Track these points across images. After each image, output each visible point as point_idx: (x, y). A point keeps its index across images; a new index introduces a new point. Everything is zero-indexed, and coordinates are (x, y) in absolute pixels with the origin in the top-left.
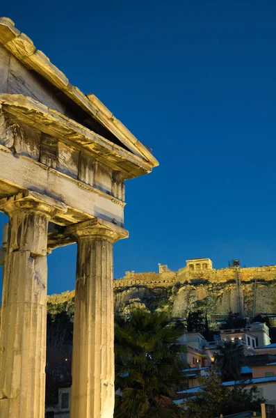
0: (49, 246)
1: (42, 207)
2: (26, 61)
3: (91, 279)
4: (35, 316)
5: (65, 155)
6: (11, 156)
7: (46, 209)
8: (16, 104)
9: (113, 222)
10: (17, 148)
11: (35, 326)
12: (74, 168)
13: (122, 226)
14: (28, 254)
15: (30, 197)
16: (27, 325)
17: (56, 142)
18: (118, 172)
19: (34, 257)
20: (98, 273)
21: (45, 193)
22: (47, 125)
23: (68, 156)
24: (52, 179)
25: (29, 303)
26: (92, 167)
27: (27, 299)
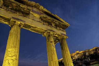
0: (55, 43)
1: (51, 33)
2: (43, 11)
3: (63, 46)
4: (54, 53)
5: (53, 25)
6: (43, 25)
7: (52, 33)
8: (42, 16)
9: (65, 35)
10: (44, 24)
11: (54, 54)
12: (55, 27)
13: (66, 36)
14: (50, 42)
15: (48, 31)
16: (53, 55)
17: (51, 23)
18: (63, 28)
19: (51, 42)
20: (64, 44)
21: (51, 30)
22: (49, 20)
23: (54, 25)
24: (52, 29)
25: (52, 50)
26: (58, 27)
27: (51, 50)
